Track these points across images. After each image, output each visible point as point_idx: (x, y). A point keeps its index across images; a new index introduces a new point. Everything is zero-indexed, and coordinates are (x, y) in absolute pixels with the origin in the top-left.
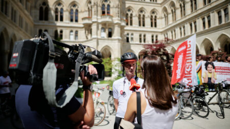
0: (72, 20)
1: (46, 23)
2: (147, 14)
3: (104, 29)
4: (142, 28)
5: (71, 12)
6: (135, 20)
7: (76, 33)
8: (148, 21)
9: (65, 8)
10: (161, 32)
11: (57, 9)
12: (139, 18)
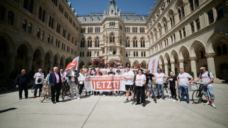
0: (96, 46)
1: (83, 48)
2: (139, 40)
3: (111, 50)
4: (135, 48)
5: (96, 42)
6: (131, 44)
7: (98, 52)
8: (139, 44)
9: (92, 40)
10: (147, 50)
11: (89, 41)
12: (134, 43)
